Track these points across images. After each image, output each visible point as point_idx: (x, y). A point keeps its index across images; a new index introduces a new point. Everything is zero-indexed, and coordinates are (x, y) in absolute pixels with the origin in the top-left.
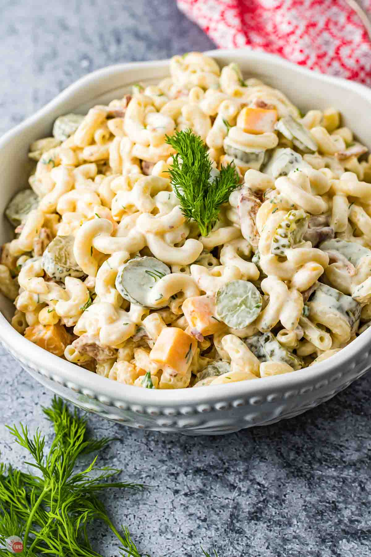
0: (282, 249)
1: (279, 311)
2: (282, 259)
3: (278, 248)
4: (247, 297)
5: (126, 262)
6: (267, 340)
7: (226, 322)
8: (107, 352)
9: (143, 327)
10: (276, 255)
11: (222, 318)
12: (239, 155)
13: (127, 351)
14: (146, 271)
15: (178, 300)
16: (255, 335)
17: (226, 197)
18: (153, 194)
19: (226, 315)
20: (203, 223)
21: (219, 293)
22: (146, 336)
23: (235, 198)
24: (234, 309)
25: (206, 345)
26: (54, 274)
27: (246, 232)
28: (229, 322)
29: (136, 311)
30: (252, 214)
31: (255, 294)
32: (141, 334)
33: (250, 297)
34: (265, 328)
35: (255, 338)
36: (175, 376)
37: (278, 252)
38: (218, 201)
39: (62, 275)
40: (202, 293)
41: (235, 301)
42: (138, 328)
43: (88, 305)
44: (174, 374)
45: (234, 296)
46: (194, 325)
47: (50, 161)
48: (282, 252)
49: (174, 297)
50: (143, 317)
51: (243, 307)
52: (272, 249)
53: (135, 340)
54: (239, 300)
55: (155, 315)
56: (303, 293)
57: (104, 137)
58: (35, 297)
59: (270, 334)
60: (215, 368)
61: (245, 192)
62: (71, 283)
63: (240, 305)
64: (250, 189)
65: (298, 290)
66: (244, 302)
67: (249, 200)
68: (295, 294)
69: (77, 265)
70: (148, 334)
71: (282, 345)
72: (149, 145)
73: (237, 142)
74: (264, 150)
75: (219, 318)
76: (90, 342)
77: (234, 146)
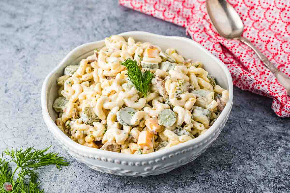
0: (179, 95)
1: (184, 118)
2: (179, 99)
3: (177, 95)
4: (170, 115)
5: (119, 110)
6: (180, 130)
7: (164, 125)
8: (117, 147)
9: (131, 134)
10: (177, 98)
11: (163, 124)
12: (149, 67)
13: (125, 145)
14: (128, 112)
15: (143, 122)
16: (175, 129)
17: (150, 81)
18: (121, 85)
19: (164, 123)
20: (144, 92)
21: (159, 115)
22: (133, 137)
23: (154, 81)
24: (166, 120)
25: (156, 137)
26: (88, 122)
27: (161, 93)
28: (165, 125)
29: (126, 129)
30: (162, 85)
31: (172, 113)
32: (131, 137)
33: (171, 114)
34: (179, 125)
35: (176, 130)
36: (149, 149)
37: (178, 96)
38: (148, 83)
39: (91, 122)
40: (151, 117)
41: (166, 117)
42: (129, 135)
43: (106, 130)
44: (148, 149)
45: (165, 115)
46: (152, 129)
47: (69, 83)
48: (179, 96)
49: (141, 121)
50: (130, 130)
51: (170, 118)
52: (175, 95)
53: (129, 140)
54: (167, 116)
55: (135, 128)
56: (190, 110)
57: (89, 70)
58: (82, 132)
59: (181, 128)
60: (162, 145)
61: (157, 78)
62: (96, 124)
63: (168, 118)
64: (159, 77)
65: (188, 109)
66: (169, 117)
67: (160, 80)
68: (188, 111)
69: (97, 116)
70: (133, 136)
71: (187, 130)
72: (110, 70)
73: (147, 61)
74: (158, 63)
75: (161, 124)
76: (110, 144)
77: (147, 63)
